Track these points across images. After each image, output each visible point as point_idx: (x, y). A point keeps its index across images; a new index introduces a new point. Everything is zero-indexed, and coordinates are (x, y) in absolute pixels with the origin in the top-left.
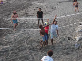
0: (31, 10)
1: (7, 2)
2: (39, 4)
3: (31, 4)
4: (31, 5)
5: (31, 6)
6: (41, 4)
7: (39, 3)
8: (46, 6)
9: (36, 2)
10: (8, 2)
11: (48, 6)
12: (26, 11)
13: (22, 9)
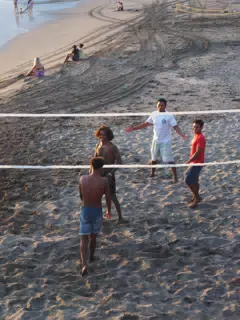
0: (150, 104)
1: (58, 70)
2: (182, 79)
3: (153, 81)
4: (154, 84)
5: (153, 90)
6: (193, 81)
7: (182, 77)
8: (213, 89)
9: (172, 75)
10: (62, 72)
11: (221, 90)
12: (132, 106)
13: (119, 100)
